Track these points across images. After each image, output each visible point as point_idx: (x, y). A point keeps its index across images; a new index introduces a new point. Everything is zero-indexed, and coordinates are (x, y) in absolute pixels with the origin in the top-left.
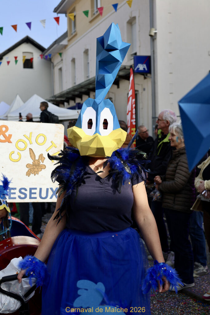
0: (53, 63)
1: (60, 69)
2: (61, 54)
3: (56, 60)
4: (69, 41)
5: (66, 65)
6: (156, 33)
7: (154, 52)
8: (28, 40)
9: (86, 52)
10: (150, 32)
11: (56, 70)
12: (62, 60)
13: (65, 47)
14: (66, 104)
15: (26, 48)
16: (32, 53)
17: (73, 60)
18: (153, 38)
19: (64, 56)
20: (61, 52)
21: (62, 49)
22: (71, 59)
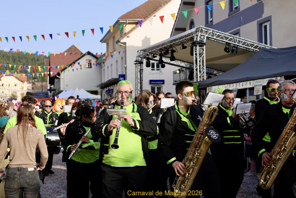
0: (102, 66)
1: (104, 70)
2: (104, 63)
3: (103, 65)
5: (105, 68)
6: (126, 67)
7: (126, 73)
8: (89, 53)
9: (112, 65)
10: (124, 66)
11: (103, 69)
12: (104, 66)
13: (105, 59)
14: (106, 88)
15: (88, 57)
16: (91, 60)
17: (108, 67)
18: (126, 68)
19: (105, 63)
21: (104, 61)
22: (107, 67)
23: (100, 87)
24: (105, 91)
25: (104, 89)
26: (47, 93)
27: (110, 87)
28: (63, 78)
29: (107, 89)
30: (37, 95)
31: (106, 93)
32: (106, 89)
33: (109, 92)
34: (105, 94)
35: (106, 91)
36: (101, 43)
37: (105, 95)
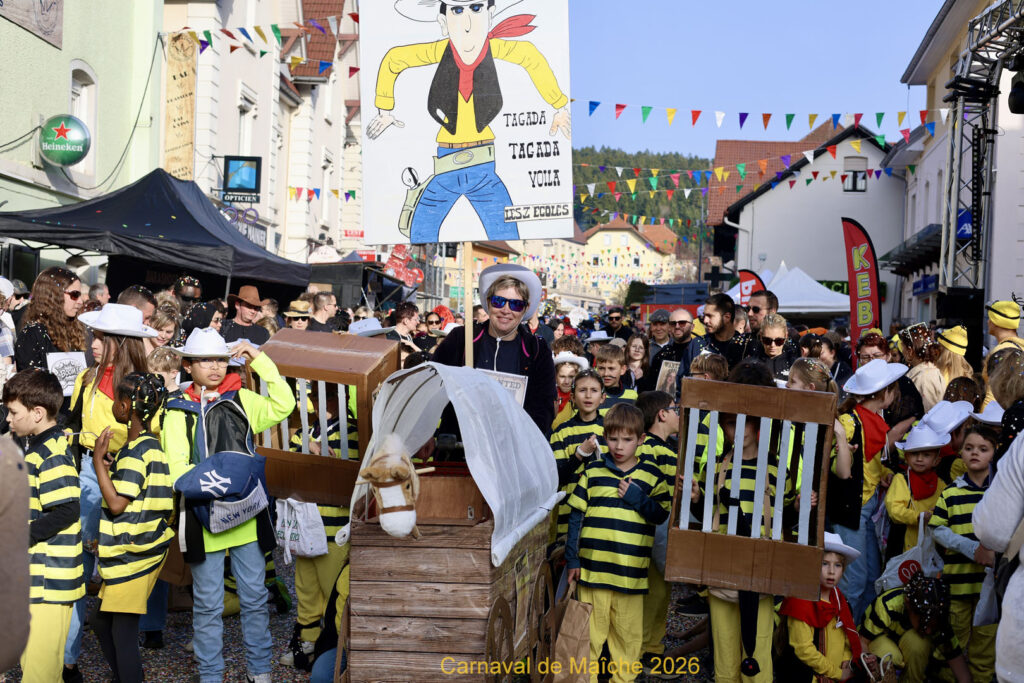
0: (906, 183)
1: (914, 197)
2: (912, 168)
3: (910, 178)
4: (925, 143)
5: (917, 190)
8: (857, 132)
9: (940, 173)
11: (911, 194)
12: (916, 179)
13: (920, 154)
14: (915, 274)
15: (853, 146)
16: (866, 159)
17: (927, 185)
19: (917, 170)
20: (915, 163)
21: (915, 159)
22: (925, 183)
23: (894, 269)
24: (912, 286)
25: (911, 276)
26: (700, 290)
27: (931, 269)
28: (750, 230)
29: (918, 275)
30: (668, 294)
31: (916, 291)
32: (915, 278)
33: (926, 287)
34: (910, 295)
35: (916, 285)
36: (905, 85)
37: (910, 300)
